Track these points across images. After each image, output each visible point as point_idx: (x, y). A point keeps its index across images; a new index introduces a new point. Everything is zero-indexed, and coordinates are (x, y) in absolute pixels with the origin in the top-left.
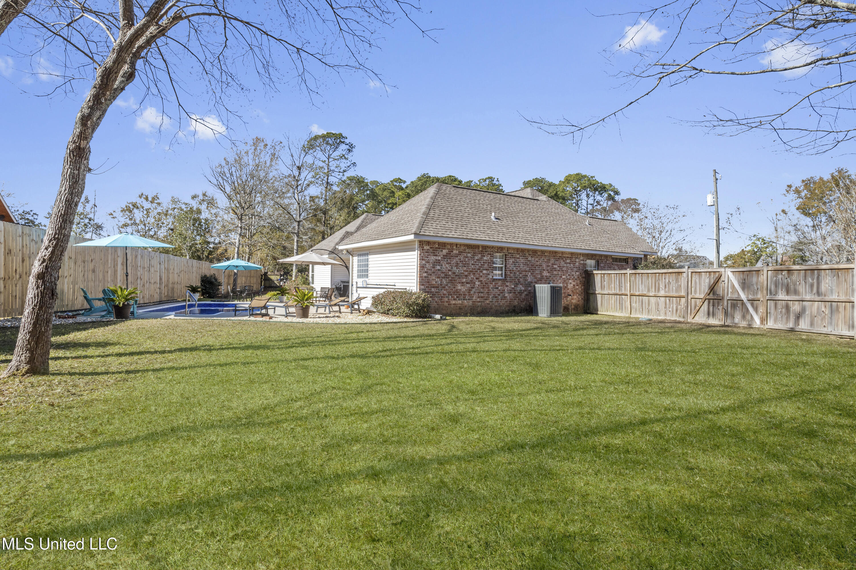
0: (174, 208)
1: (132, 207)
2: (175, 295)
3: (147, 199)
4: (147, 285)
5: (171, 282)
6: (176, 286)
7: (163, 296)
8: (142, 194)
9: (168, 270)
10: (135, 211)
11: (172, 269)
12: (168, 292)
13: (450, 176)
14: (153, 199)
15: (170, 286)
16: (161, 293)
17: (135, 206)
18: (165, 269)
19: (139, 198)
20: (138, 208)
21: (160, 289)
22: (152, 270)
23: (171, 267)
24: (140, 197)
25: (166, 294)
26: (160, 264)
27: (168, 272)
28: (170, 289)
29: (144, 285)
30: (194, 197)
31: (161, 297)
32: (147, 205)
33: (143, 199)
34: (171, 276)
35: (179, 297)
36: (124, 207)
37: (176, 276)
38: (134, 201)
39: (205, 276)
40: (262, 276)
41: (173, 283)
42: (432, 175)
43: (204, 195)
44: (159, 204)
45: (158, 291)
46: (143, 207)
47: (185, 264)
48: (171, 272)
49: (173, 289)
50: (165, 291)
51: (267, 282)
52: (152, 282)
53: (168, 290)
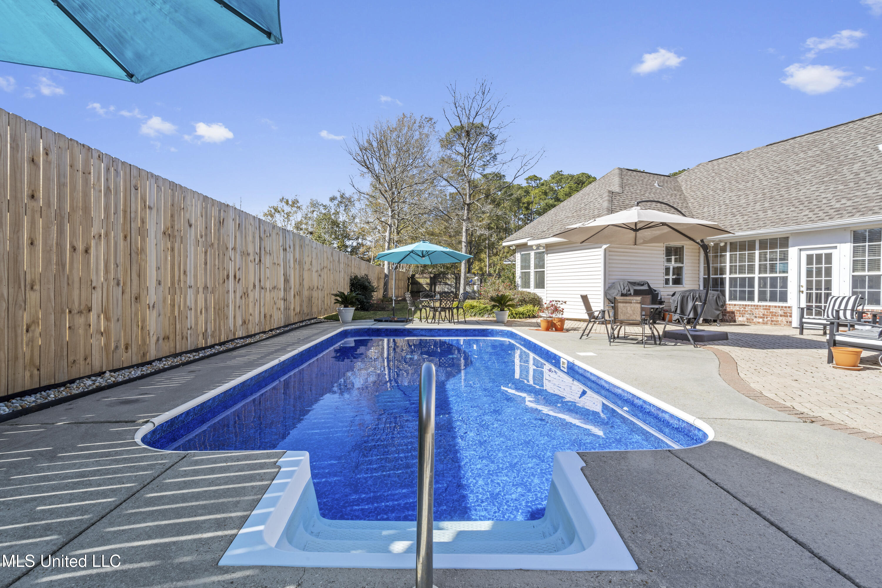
0: (314, 211)
1: (273, 211)
2: (315, 309)
3: (287, 203)
4: (254, 295)
5: (306, 287)
6: (315, 294)
7: (292, 313)
8: (283, 198)
9: (300, 263)
10: (277, 215)
11: (308, 263)
12: (301, 306)
13: (583, 174)
14: (294, 203)
15: (306, 293)
16: (287, 309)
17: (276, 210)
18: (295, 261)
19: (280, 203)
20: (279, 212)
21: (285, 300)
22: (267, 261)
23: (307, 260)
24: (282, 200)
25: (298, 310)
26: (285, 250)
27: (302, 269)
28: (305, 300)
29: (245, 294)
30: (332, 199)
31: (287, 317)
32: (287, 209)
33: (284, 204)
34: (306, 275)
35: (320, 313)
36: (266, 211)
37: (315, 275)
38: (276, 206)
39: (356, 277)
40: (409, 279)
41: (311, 289)
42: (566, 173)
43: (342, 197)
44: (299, 208)
45: (281, 304)
46: (283, 211)
47: (330, 256)
48: (306, 267)
49: (310, 299)
50: (295, 304)
51: (415, 286)
52: (268, 286)
53: (302, 301)
